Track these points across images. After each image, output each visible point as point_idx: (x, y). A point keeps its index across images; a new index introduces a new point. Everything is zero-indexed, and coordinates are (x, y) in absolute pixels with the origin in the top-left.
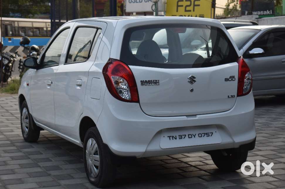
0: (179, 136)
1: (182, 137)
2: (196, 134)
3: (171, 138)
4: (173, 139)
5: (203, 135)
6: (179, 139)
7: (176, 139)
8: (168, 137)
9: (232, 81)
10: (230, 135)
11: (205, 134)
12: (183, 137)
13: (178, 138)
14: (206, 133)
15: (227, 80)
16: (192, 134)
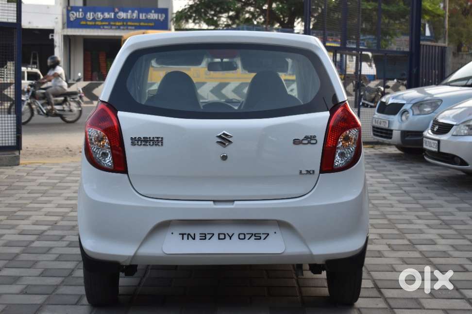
0: (200, 234)
1: (205, 237)
2: (233, 234)
3: (185, 237)
4: (188, 239)
5: (248, 236)
6: (200, 239)
7: (194, 239)
8: (180, 234)
9: (309, 145)
10: (303, 240)
11: (252, 234)
12: (208, 236)
13: (198, 237)
14: (255, 234)
15: (296, 142)
16: (226, 233)
